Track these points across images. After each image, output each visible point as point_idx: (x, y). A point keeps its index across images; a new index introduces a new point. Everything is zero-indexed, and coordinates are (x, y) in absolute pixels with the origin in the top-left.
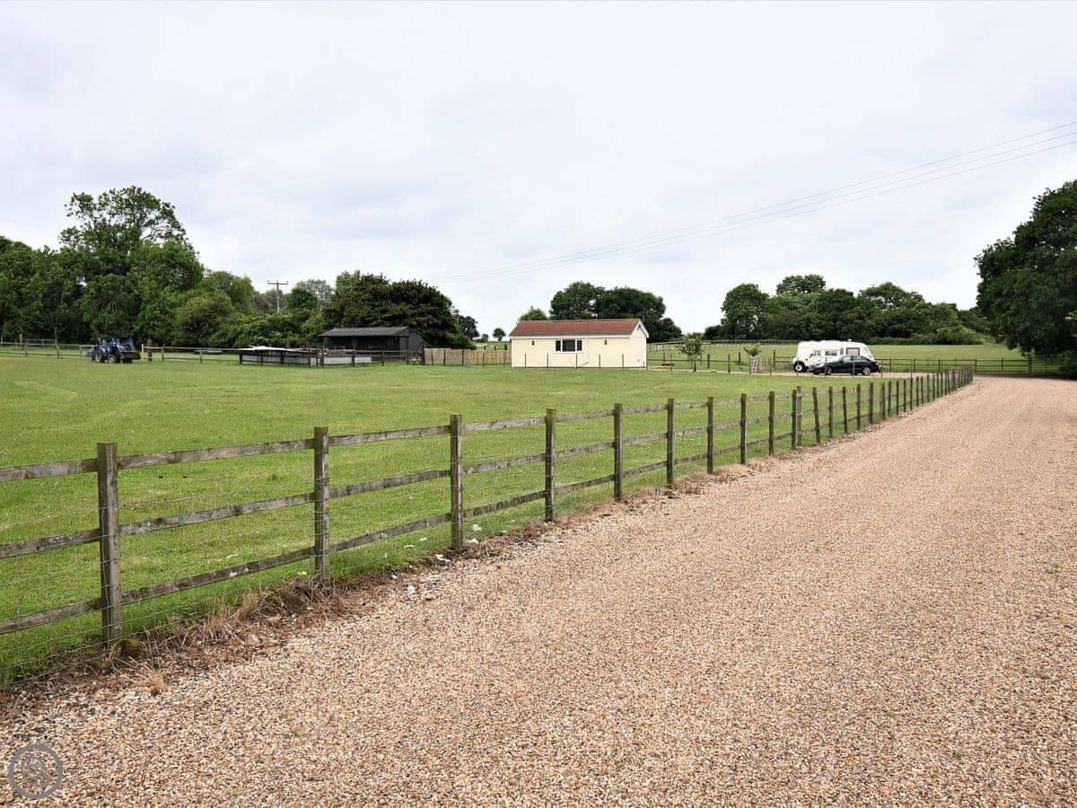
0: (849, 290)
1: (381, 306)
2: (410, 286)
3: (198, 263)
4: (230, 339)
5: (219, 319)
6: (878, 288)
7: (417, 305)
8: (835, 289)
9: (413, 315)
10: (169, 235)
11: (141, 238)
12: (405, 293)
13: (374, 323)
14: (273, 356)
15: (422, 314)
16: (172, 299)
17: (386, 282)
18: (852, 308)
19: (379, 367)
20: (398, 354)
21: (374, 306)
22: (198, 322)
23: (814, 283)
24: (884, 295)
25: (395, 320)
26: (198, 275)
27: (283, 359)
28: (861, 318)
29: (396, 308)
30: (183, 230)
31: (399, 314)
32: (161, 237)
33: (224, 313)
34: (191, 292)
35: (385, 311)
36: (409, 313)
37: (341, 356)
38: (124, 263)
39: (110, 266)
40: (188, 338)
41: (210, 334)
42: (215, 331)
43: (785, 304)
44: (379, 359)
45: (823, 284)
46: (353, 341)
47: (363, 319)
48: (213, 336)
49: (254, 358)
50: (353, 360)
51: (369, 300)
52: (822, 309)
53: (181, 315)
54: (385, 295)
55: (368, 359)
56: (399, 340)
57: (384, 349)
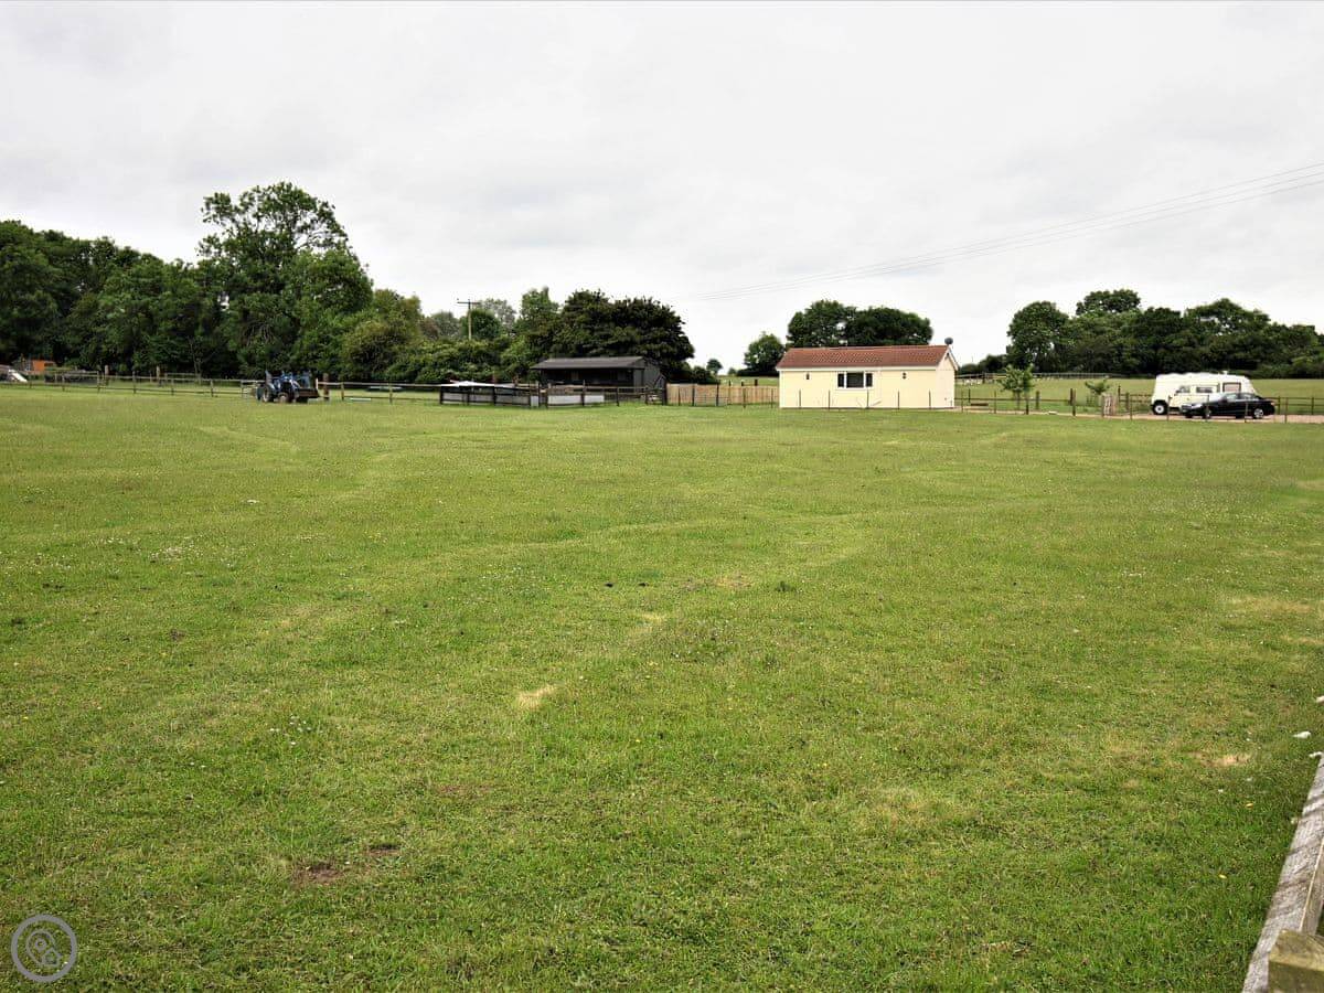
0: (1174, 308)
1: (602, 330)
2: (638, 305)
3: (366, 279)
4: (410, 372)
5: (396, 347)
6: (1210, 306)
7: (648, 329)
8: (1156, 307)
9: (643, 342)
10: (328, 243)
11: (295, 247)
12: (632, 314)
13: (594, 351)
14: (481, 394)
15: (654, 341)
16: (334, 322)
17: (606, 300)
18: (1178, 331)
19: (614, 408)
20: (632, 391)
21: (593, 331)
22: (371, 351)
23: (1126, 300)
24: (1218, 314)
25: (620, 349)
26: (366, 292)
27: (495, 399)
28: (1191, 344)
29: (621, 333)
30: (344, 235)
31: (626, 341)
32: (319, 245)
33: (402, 340)
34: (360, 314)
35: (607, 337)
36: (638, 339)
37: (566, 394)
38: (276, 278)
39: (259, 284)
40: (357, 371)
41: (385, 367)
42: (391, 363)
43: (1089, 326)
44: (614, 398)
45: (1137, 301)
46: (573, 374)
47: (579, 347)
48: (389, 369)
49: (459, 397)
50: (583, 399)
51: (586, 323)
52: (1139, 333)
53: (349, 342)
54: (605, 316)
55: (600, 398)
56: (632, 373)
57: (616, 385)
